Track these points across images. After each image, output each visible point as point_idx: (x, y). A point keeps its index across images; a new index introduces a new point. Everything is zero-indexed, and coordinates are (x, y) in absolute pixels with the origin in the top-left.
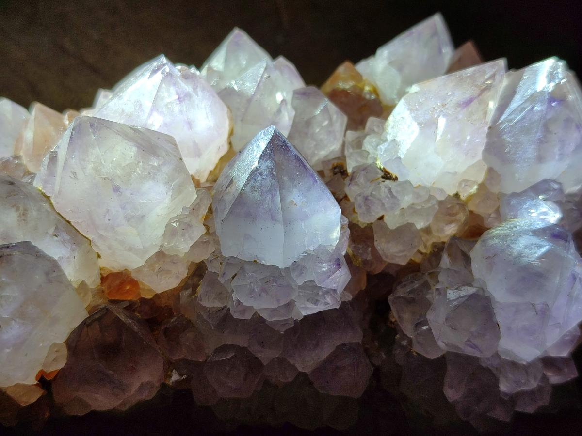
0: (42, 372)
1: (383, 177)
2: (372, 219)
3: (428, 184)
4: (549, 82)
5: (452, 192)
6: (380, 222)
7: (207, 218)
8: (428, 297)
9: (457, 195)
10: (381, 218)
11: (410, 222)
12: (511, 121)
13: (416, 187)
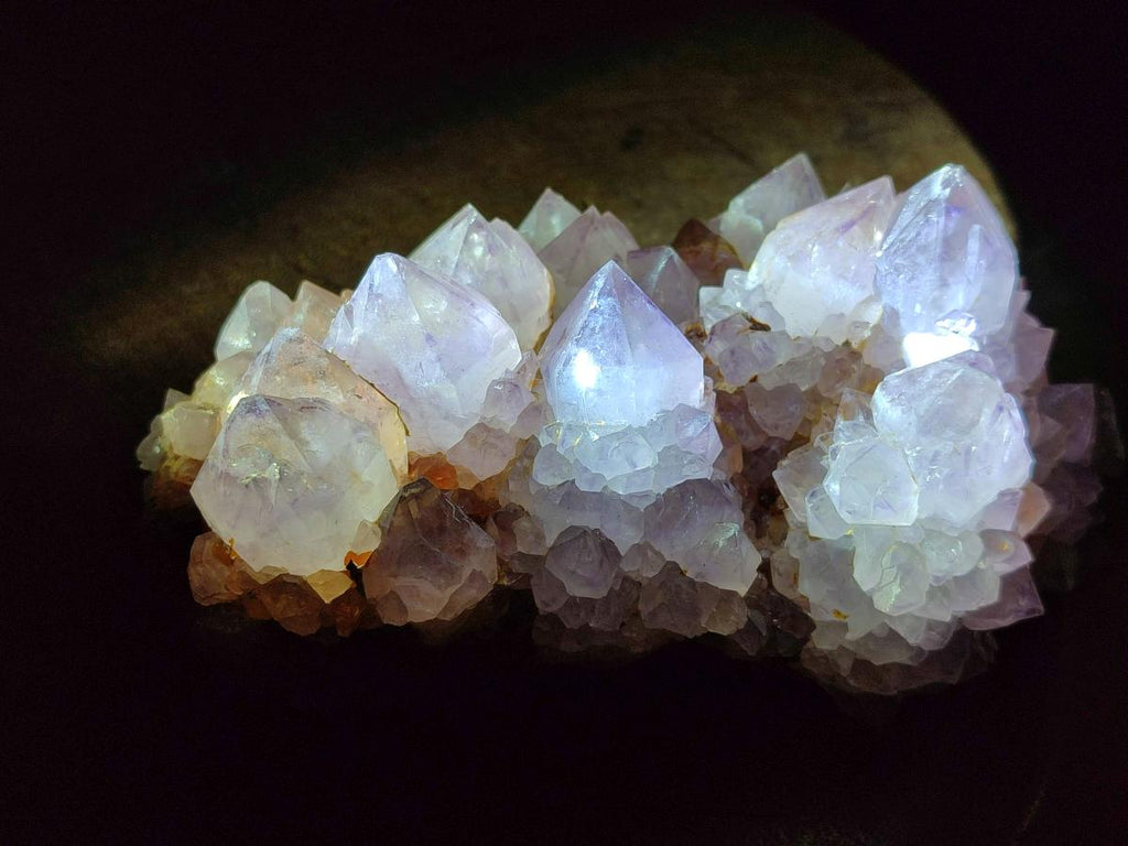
0: (351, 554)
1: (751, 328)
2: (744, 381)
3: (810, 334)
4: (944, 188)
5: (840, 342)
6: (754, 384)
7: (535, 384)
8: (823, 463)
9: (847, 343)
10: (754, 380)
11: (791, 382)
12: (902, 241)
13: (795, 339)
